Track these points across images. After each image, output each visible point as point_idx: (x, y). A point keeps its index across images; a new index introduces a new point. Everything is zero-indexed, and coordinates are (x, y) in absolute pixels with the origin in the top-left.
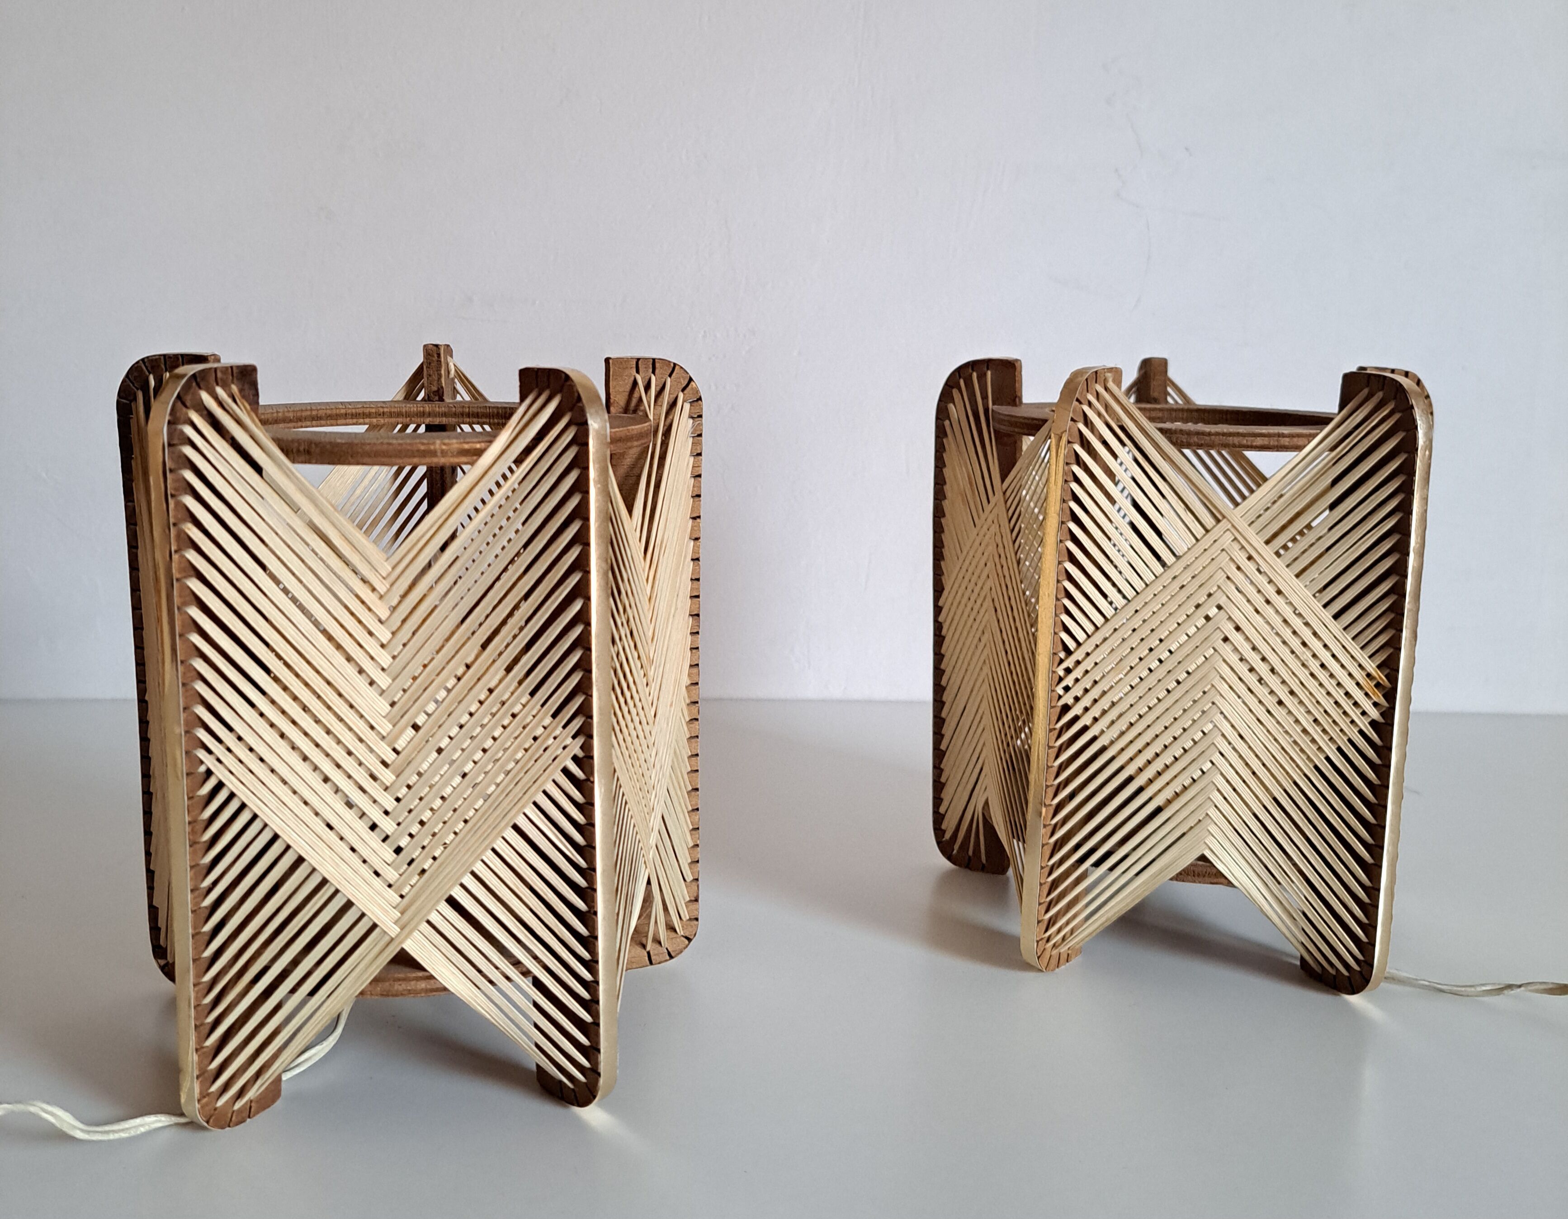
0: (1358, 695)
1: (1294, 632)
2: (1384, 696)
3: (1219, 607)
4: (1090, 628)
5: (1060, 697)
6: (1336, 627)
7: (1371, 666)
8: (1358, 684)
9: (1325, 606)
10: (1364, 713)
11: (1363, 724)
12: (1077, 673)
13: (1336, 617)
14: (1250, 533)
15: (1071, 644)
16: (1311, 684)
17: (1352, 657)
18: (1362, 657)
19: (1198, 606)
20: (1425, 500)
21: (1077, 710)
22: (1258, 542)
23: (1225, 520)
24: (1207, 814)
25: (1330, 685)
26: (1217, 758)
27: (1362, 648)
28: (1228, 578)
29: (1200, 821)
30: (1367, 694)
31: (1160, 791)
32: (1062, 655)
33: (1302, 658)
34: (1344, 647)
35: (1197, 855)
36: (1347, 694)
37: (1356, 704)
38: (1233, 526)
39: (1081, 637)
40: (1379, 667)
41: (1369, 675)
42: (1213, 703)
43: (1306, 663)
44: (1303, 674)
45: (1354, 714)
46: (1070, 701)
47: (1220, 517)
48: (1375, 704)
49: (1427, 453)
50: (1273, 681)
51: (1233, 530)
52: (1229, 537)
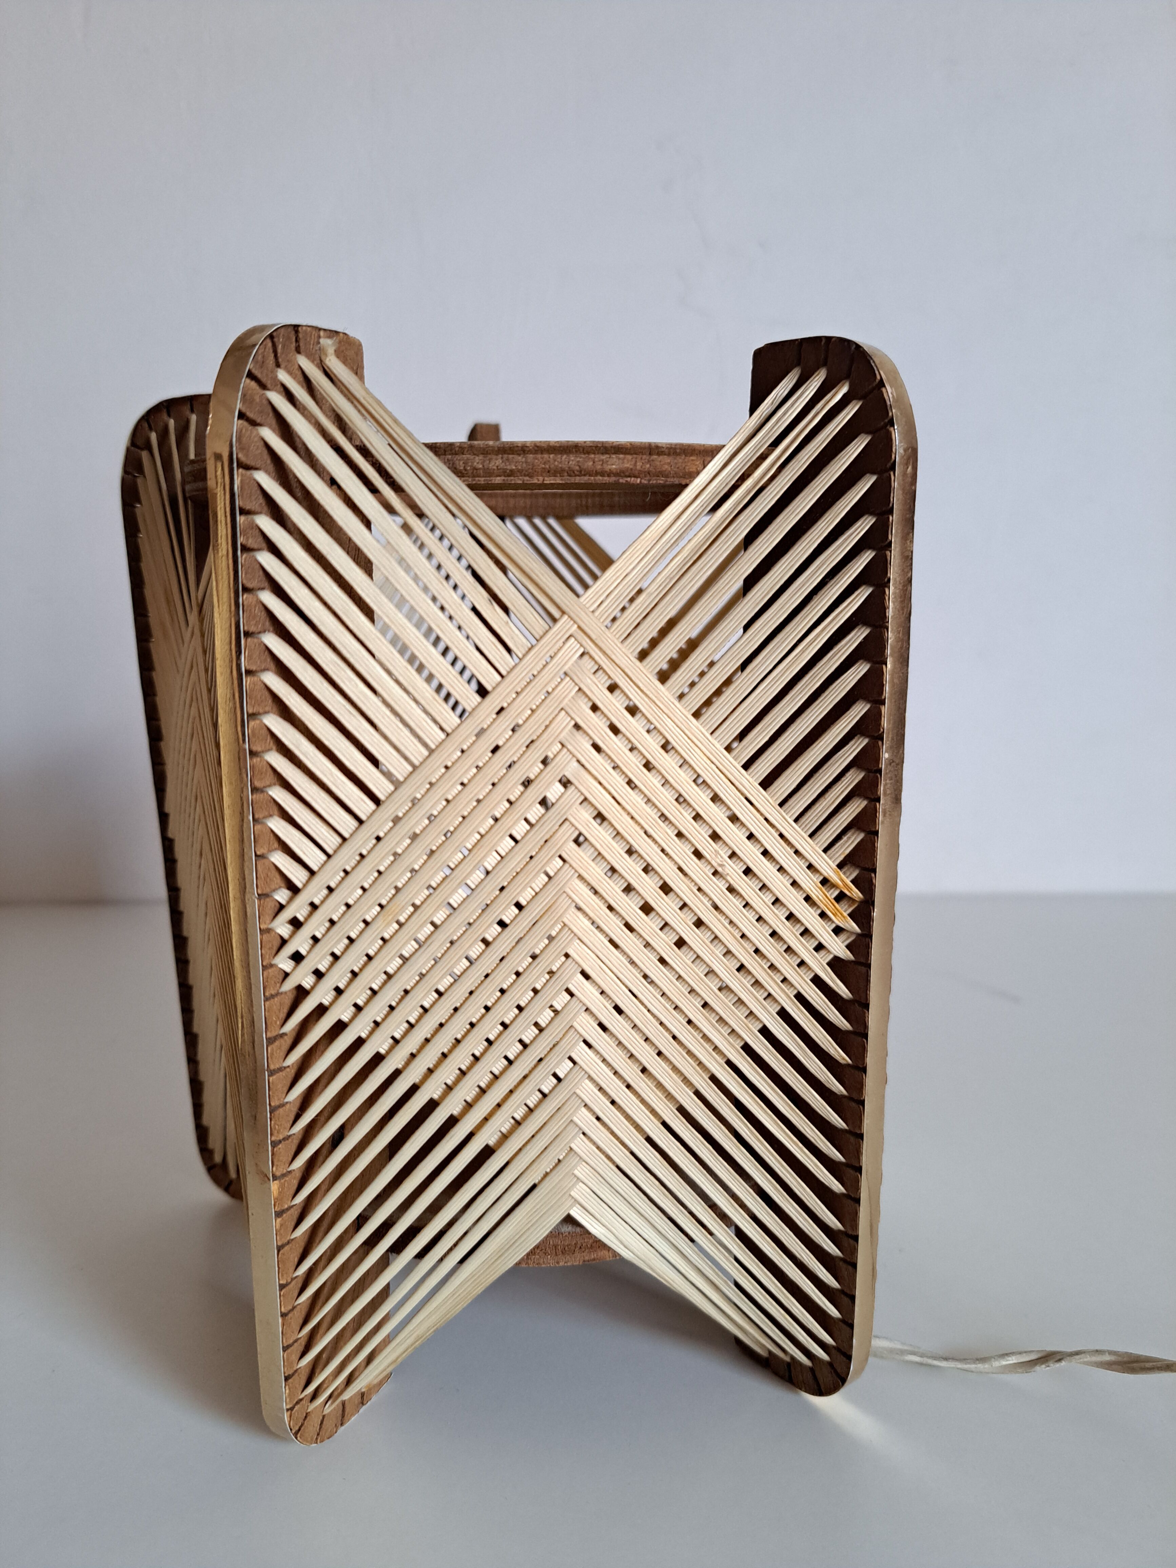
0: (809, 917)
1: (697, 817)
2: (851, 915)
3: (566, 783)
4: (330, 841)
5: (286, 975)
6: (767, 801)
7: (828, 866)
8: (808, 899)
9: (746, 766)
10: (819, 947)
11: (819, 965)
12: (316, 926)
13: (766, 784)
14: (611, 640)
15: (298, 876)
16: (730, 904)
17: (797, 852)
18: (813, 850)
19: (527, 783)
20: (908, 559)
21: (322, 995)
22: (626, 656)
23: (566, 617)
24: (571, 1149)
25: (761, 903)
26: (581, 1052)
27: (811, 836)
28: (577, 727)
29: (559, 1161)
30: (823, 915)
31: (486, 1119)
32: (282, 896)
33: (713, 863)
34: (781, 836)
35: (557, 1218)
36: (790, 917)
37: (806, 932)
38: (579, 627)
39: (313, 858)
40: (840, 866)
41: (825, 882)
42: (567, 956)
43: (720, 869)
44: (716, 889)
45: (804, 949)
46: (308, 982)
47: (556, 613)
48: (838, 931)
49: (910, 469)
50: (665, 906)
51: (580, 636)
52: (573, 649)
